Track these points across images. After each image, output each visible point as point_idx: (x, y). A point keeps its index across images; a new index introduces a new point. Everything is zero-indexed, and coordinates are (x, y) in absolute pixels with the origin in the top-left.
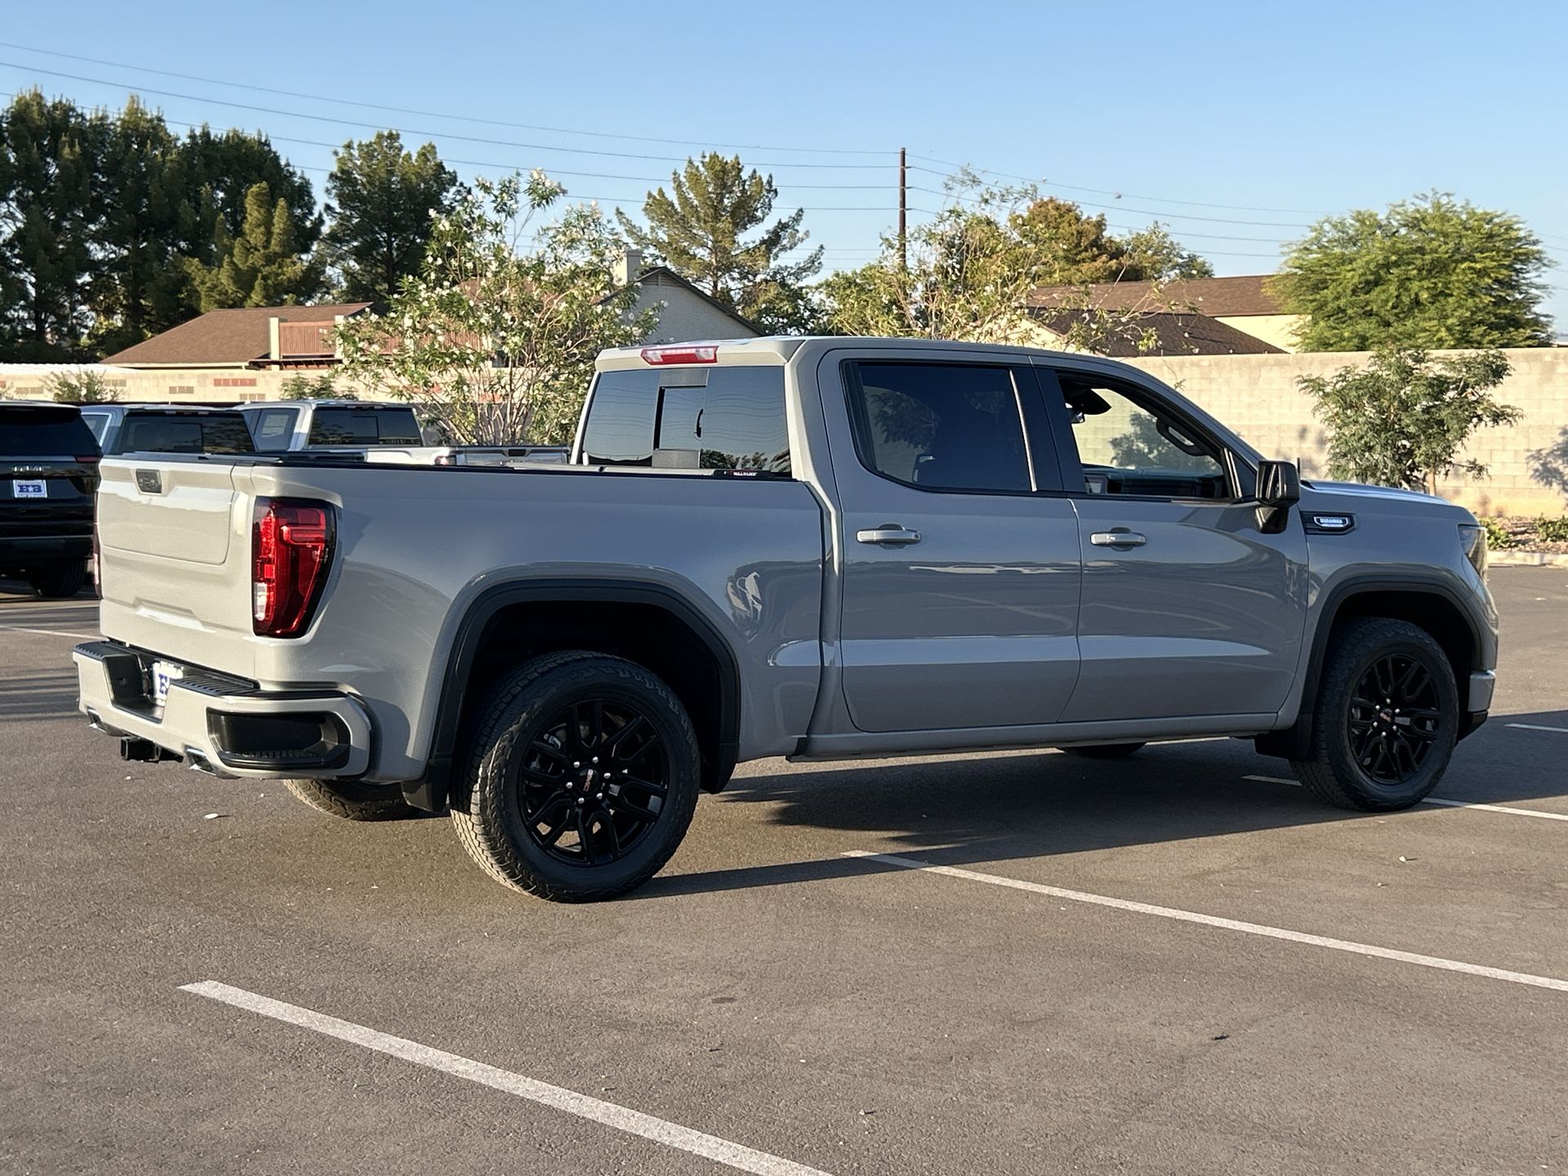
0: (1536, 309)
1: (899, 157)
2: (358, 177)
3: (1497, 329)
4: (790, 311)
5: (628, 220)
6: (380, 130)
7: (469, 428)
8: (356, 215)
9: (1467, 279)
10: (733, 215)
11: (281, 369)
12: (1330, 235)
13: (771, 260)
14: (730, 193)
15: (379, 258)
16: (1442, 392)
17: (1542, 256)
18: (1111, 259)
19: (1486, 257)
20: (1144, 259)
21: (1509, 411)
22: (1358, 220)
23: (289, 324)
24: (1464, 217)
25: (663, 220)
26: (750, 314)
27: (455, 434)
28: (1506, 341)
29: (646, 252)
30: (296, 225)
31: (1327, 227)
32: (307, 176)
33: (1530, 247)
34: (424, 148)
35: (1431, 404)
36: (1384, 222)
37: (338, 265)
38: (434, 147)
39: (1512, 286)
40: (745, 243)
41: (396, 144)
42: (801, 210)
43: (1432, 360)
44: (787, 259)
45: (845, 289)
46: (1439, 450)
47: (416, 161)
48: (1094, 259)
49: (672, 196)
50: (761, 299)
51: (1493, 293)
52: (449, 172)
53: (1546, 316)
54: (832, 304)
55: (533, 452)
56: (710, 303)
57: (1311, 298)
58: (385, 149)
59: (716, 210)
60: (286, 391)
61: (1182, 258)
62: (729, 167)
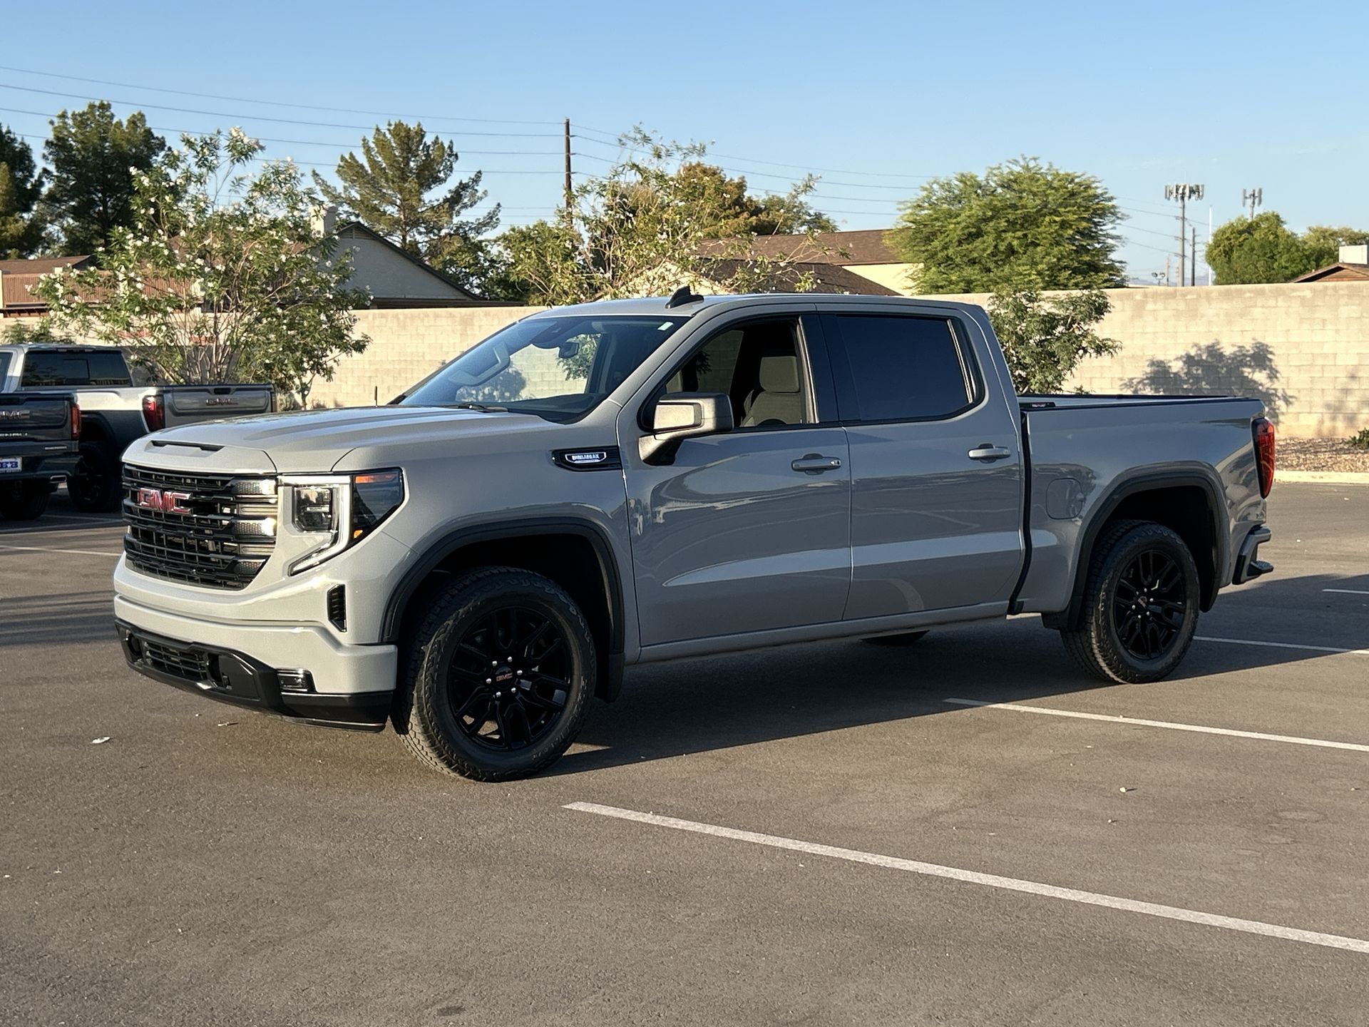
0: (1112, 256)
1: (564, 127)
2: (74, 144)
3: (1080, 273)
4: (471, 262)
5: (323, 181)
6: (92, 101)
7: (177, 369)
8: (72, 177)
9: (1052, 230)
10: (418, 177)
11: (5, 317)
12: (938, 194)
13: (454, 217)
14: (415, 156)
15: (96, 216)
16: (1054, 328)
17: (1117, 210)
18: (751, 216)
19: (1069, 212)
20: (779, 216)
21: (1110, 343)
22: (961, 181)
23: (11, 276)
24: (1049, 178)
25: (355, 181)
26: (436, 264)
27: (164, 375)
28: (1088, 283)
29: (340, 209)
30: (17, 187)
31: (935, 186)
32: (27, 142)
33: (1106, 203)
34: (134, 116)
35: (1043, 338)
36: (984, 183)
37: (57, 223)
38: (143, 116)
39: (1092, 237)
40: (430, 201)
41: (108, 113)
42: (480, 172)
43: (1043, 300)
44: (468, 216)
45: (520, 242)
46: (1050, 379)
47: (127, 128)
48: (737, 215)
49: (362, 160)
50: (447, 250)
51: (1077, 243)
52: (157, 138)
53: (1121, 262)
54: (508, 256)
55: (238, 390)
56: (399, 253)
57: (923, 249)
58: (97, 118)
59: (403, 172)
60: (7, 337)
61: (810, 215)
62: (412, 134)
